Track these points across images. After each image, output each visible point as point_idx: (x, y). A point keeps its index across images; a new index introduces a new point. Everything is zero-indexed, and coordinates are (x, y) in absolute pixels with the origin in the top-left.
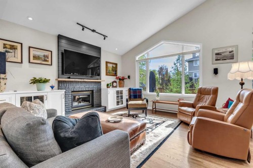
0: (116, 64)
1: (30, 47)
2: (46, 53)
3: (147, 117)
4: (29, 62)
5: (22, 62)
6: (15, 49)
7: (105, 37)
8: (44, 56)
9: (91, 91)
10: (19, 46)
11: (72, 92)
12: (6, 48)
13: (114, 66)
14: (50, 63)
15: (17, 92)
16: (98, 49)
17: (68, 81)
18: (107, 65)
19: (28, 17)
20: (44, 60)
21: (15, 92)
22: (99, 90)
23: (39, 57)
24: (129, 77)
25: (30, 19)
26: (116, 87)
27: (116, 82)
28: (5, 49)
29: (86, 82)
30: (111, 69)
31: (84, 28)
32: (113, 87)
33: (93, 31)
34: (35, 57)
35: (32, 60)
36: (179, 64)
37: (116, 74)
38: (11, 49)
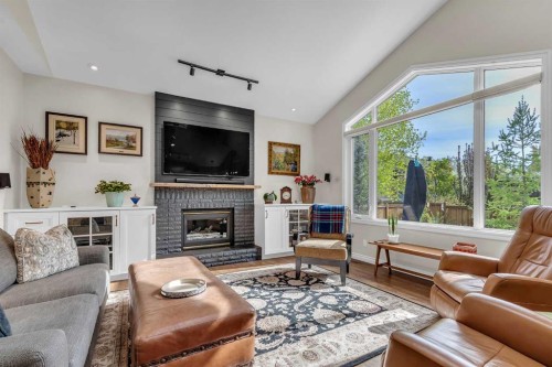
0: (297, 147)
1: (100, 124)
2: (131, 132)
3: (342, 289)
4: (99, 152)
5: (86, 153)
6: (74, 129)
7: (250, 83)
8: (127, 138)
9: (229, 209)
10: (81, 122)
11: (183, 210)
12: (60, 128)
13: (291, 151)
14: (138, 152)
15: (76, 209)
16: (247, 115)
17: (175, 189)
18: (270, 150)
19: (89, 65)
20: (127, 145)
21: (73, 209)
22: (250, 209)
23: (117, 141)
24: (327, 177)
25: (94, 68)
26: (289, 201)
27: (289, 190)
28: (59, 131)
29: (215, 189)
30: (282, 160)
31: (193, 68)
32: (283, 201)
33: (220, 73)
34: (110, 142)
35: (104, 149)
36: (517, 137)
37: (295, 171)
38: (68, 129)
